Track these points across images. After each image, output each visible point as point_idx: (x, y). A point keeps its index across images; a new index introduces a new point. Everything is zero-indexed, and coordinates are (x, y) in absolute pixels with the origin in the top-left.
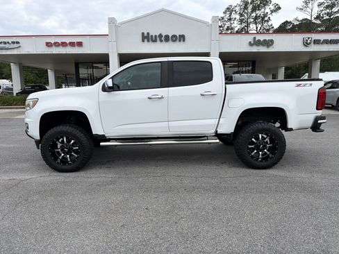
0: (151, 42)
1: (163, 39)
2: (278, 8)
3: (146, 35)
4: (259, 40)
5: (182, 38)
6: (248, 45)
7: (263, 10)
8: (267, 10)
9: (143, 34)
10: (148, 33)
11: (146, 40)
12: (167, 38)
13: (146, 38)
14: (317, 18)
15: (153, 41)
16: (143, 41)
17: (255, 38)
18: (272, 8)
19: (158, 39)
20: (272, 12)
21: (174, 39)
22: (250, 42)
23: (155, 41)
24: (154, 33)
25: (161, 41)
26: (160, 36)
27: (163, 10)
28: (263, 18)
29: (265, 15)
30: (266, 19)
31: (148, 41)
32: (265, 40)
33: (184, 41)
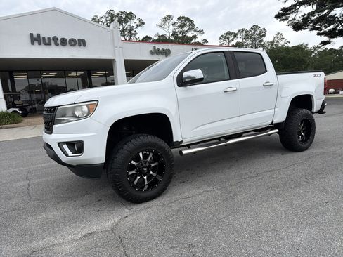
0: (43, 45)
1: (59, 42)
2: (142, 23)
3: (35, 36)
4: (158, 50)
5: (82, 43)
6: (149, 53)
7: (129, 24)
8: (133, 24)
9: (31, 35)
10: (39, 35)
11: (36, 43)
12: (64, 42)
13: (36, 40)
14: (173, 35)
15: (46, 44)
16: (33, 43)
17: (155, 47)
18: (138, 22)
19: (53, 42)
20: (137, 26)
21: (73, 43)
22: (151, 51)
23: (49, 44)
24: (46, 34)
25: (57, 44)
26: (55, 39)
27: (54, 9)
28: (130, 31)
29: (132, 28)
30: (133, 32)
31: (40, 44)
32: (163, 50)
33: (84, 45)
